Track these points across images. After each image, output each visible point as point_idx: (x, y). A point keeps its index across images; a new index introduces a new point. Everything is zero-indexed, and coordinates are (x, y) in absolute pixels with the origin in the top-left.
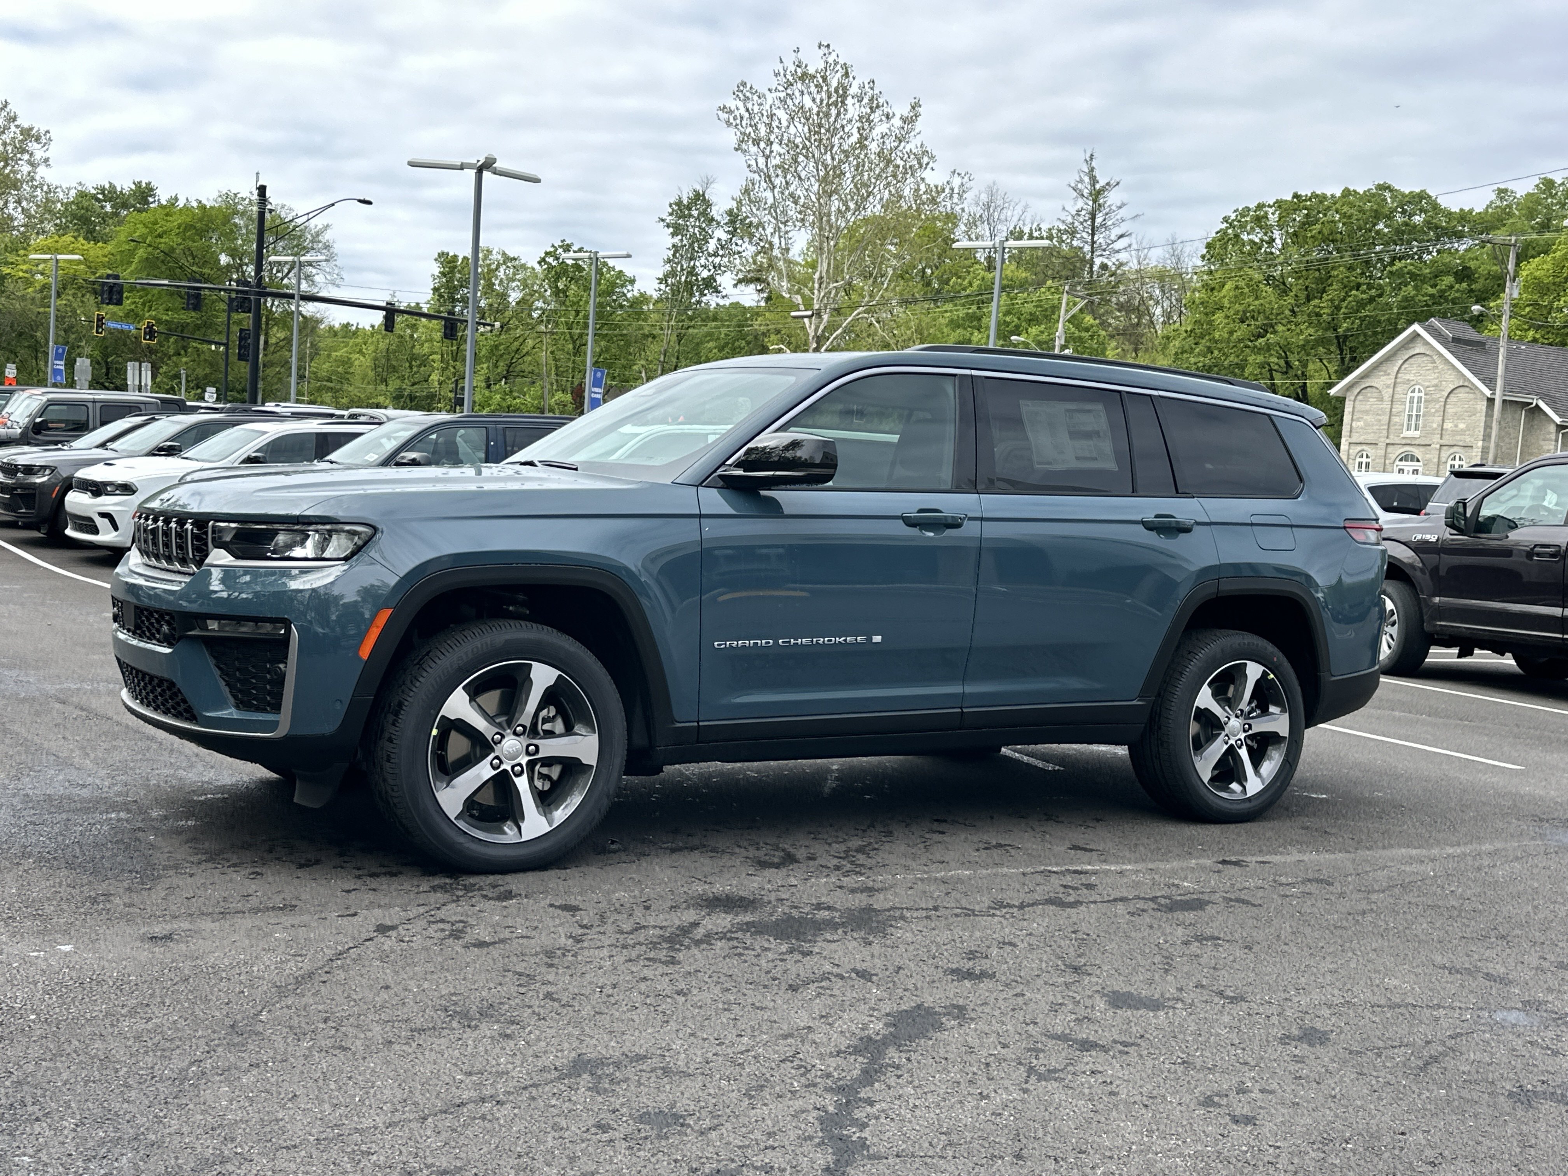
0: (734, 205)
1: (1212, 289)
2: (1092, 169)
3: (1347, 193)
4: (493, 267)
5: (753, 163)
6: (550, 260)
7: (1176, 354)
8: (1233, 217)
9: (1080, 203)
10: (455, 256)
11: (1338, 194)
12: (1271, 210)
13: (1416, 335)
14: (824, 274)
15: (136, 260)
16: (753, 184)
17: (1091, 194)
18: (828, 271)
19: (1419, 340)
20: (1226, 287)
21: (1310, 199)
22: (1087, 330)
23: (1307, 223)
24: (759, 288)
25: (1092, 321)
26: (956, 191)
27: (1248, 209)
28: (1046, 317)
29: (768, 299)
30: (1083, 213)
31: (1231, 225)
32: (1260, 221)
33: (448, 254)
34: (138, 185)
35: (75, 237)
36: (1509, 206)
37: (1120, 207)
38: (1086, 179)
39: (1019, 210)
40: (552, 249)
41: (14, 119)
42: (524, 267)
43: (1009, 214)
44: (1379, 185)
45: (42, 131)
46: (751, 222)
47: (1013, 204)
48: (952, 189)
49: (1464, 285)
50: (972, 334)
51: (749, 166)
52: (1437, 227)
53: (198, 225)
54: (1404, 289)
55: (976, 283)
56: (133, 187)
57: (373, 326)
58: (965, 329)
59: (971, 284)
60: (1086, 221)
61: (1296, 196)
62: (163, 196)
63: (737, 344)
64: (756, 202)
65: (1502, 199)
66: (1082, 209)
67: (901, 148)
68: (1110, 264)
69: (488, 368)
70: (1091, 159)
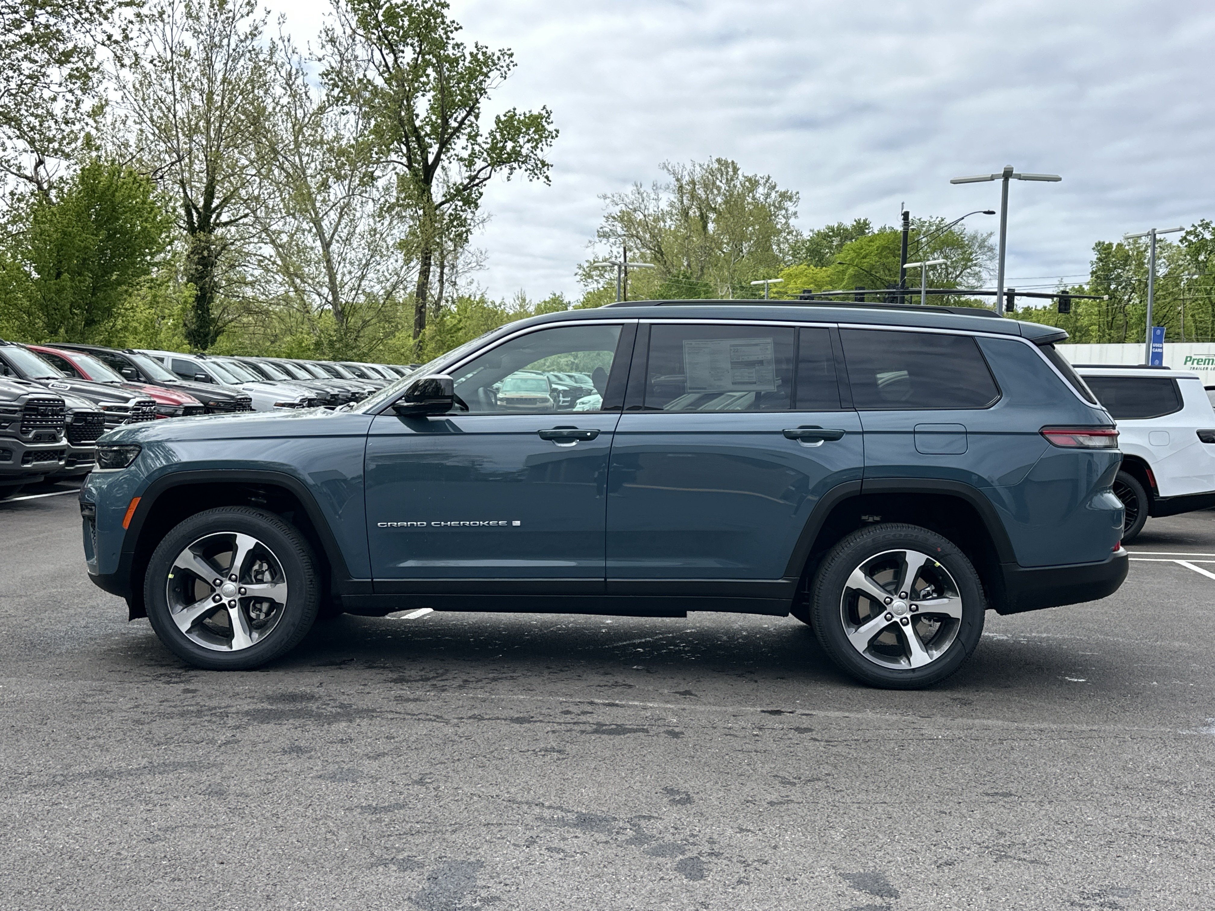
4: (1142, 249)
6: (1191, 238)
10: (1111, 245)
15: (846, 277)
33: (1104, 243)
34: (858, 222)
35: (809, 266)
40: (1192, 229)
41: (774, 187)
42: (1170, 246)
45: (794, 193)
53: (891, 246)
56: (855, 223)
57: (1045, 307)
62: (875, 228)
69: (1137, 333)
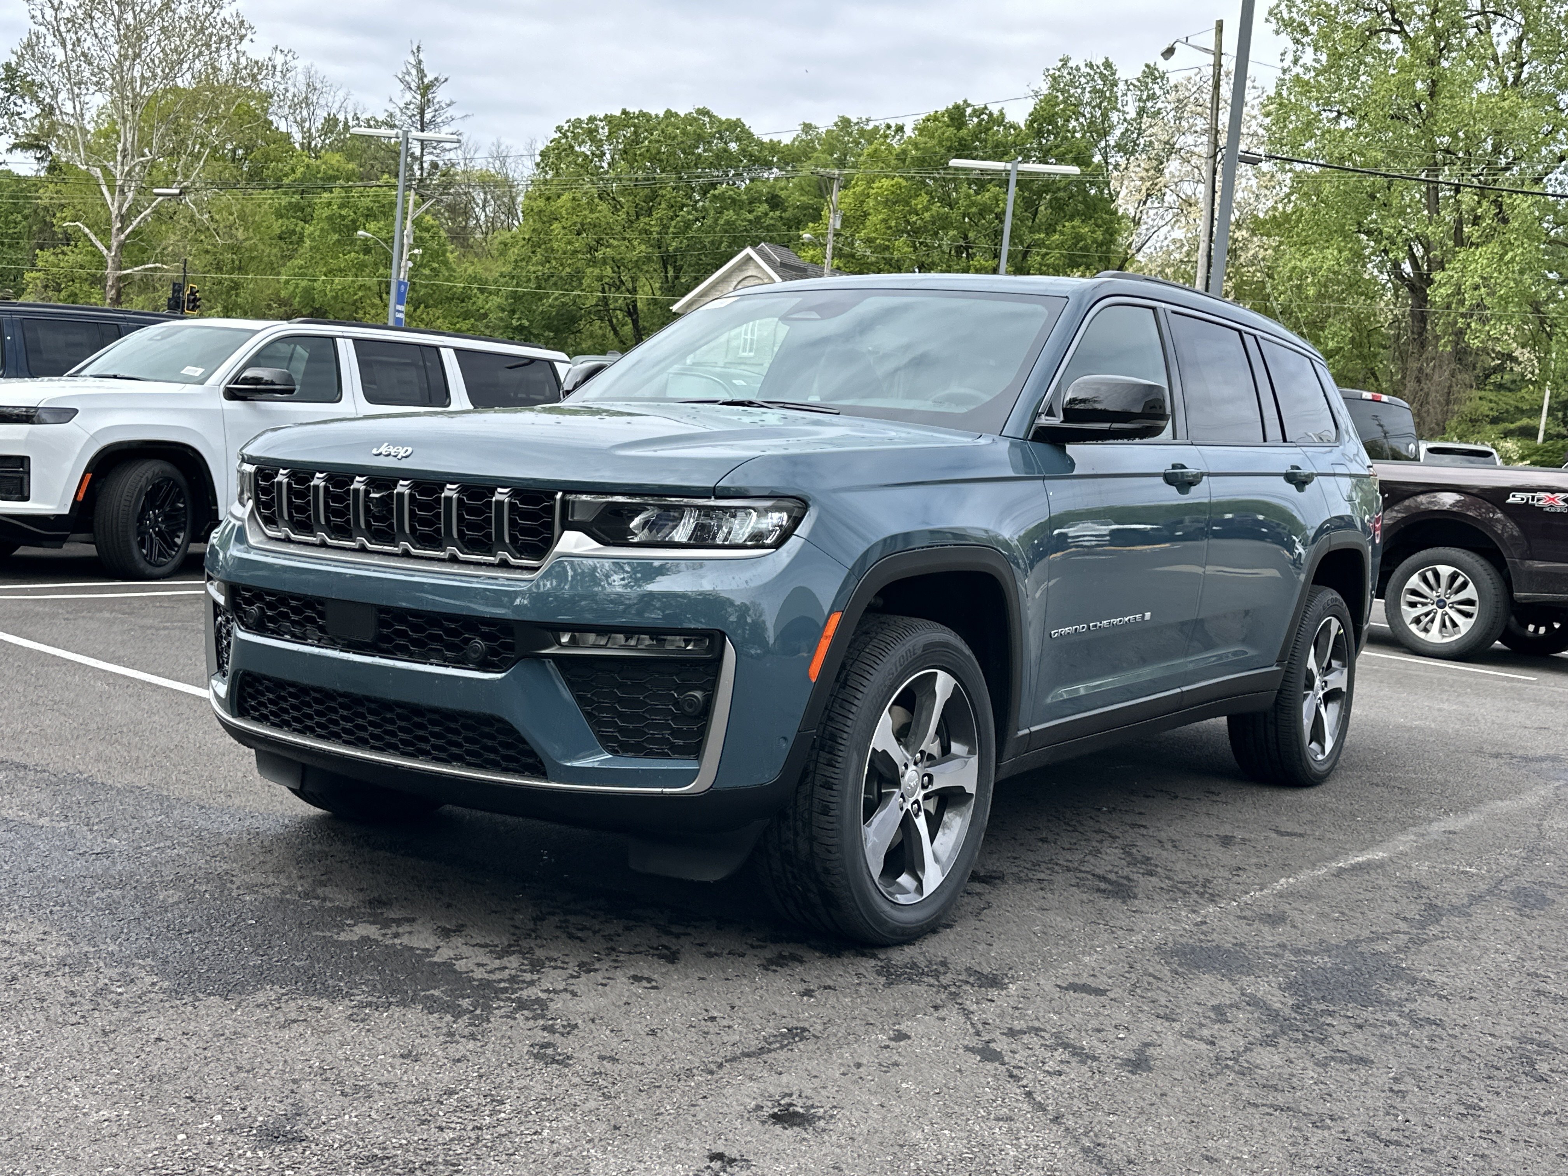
0: (14, 60)
1: (548, 199)
2: (420, 62)
3: (669, 114)
5: (38, 14)
7: (516, 261)
8: (566, 127)
9: (408, 96)
11: (661, 115)
12: (602, 124)
13: (749, 258)
14: (128, 146)
16: (38, 38)
17: (418, 88)
18: (133, 142)
19: (751, 264)
20: (564, 198)
21: (638, 118)
22: (427, 230)
23: (636, 140)
24: (38, 155)
25: (432, 222)
26: (279, 68)
27: (579, 121)
28: (384, 214)
29: (51, 169)
30: (412, 106)
31: (565, 136)
32: (591, 133)
36: (812, 141)
37: (449, 105)
38: (414, 72)
39: (341, 94)
43: (330, 99)
44: (699, 109)
46: (34, 80)
47: (334, 89)
48: (274, 67)
49: (778, 213)
50: (296, 225)
51: (33, 17)
52: (751, 156)
54: (726, 213)
55: (300, 170)
58: (288, 219)
59: (293, 171)
60: (414, 115)
61: (624, 112)
63: (11, 218)
64: (44, 59)
65: (807, 133)
66: (411, 103)
67: (214, 15)
68: (441, 163)
70: (418, 51)
